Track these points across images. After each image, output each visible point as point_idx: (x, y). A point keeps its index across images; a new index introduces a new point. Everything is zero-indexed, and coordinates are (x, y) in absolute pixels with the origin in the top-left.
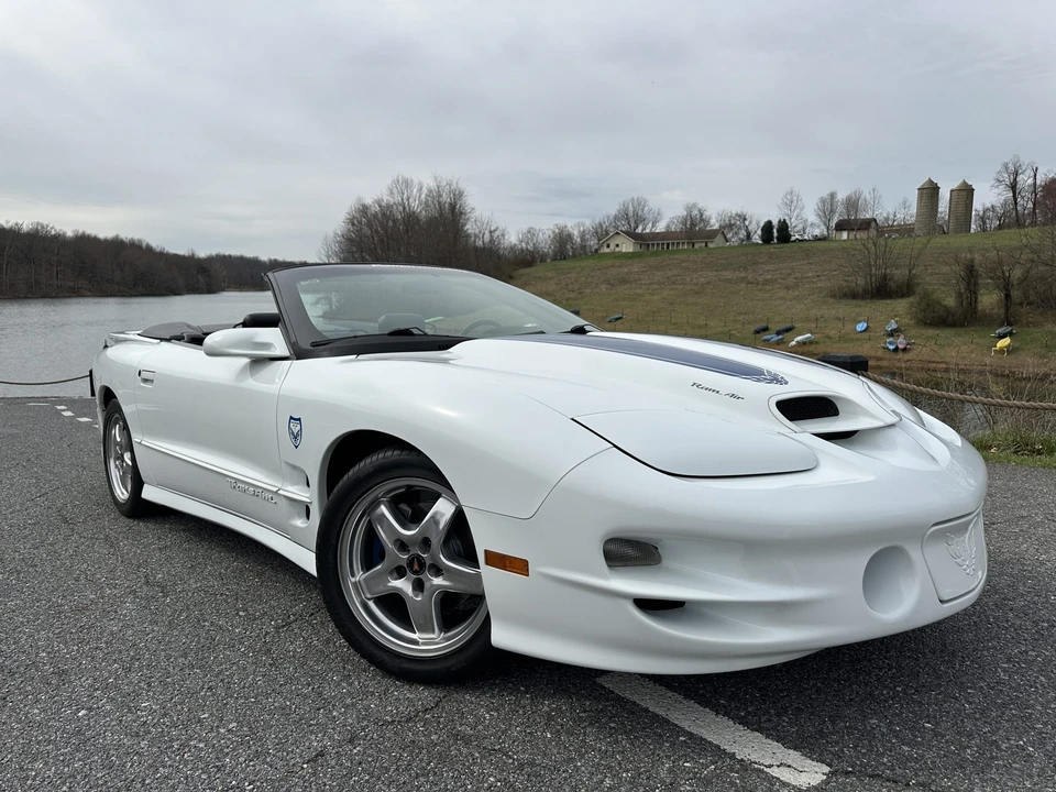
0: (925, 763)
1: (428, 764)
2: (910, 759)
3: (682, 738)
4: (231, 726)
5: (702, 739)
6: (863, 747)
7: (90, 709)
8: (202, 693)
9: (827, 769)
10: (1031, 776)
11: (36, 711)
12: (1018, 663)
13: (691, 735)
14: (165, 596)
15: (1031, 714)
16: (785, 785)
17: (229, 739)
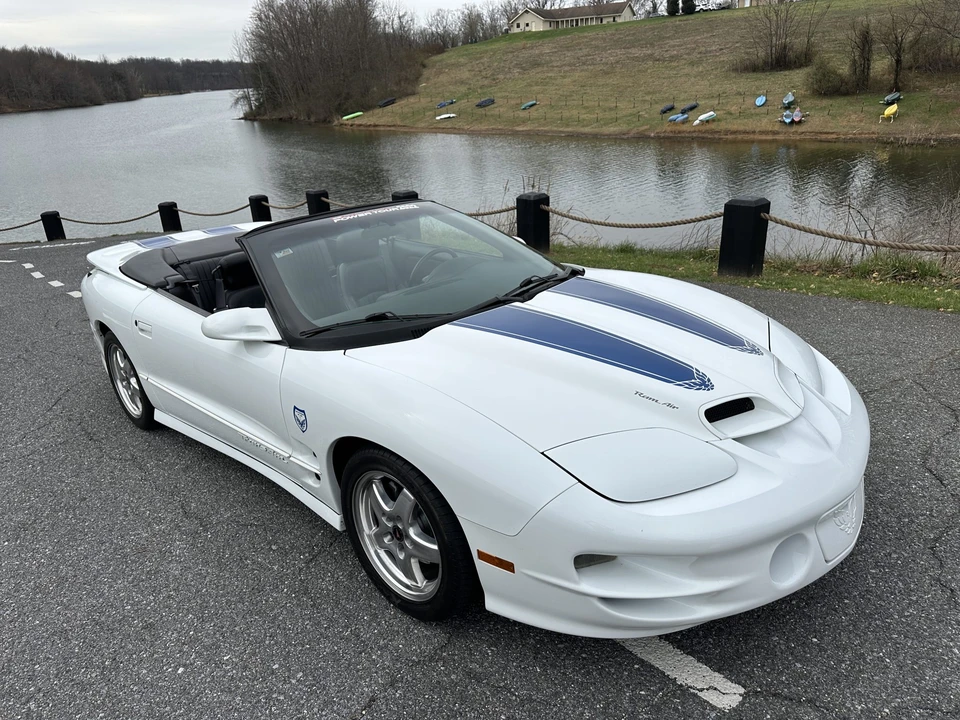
0: (813, 679)
1: (454, 705)
2: (802, 676)
3: (636, 666)
4: (299, 676)
5: (652, 666)
6: (768, 667)
7: (185, 666)
8: (267, 642)
9: (742, 690)
10: (886, 688)
11: (144, 671)
12: (883, 567)
13: (642, 662)
14: (206, 530)
15: (890, 624)
16: (714, 708)
17: (301, 690)
